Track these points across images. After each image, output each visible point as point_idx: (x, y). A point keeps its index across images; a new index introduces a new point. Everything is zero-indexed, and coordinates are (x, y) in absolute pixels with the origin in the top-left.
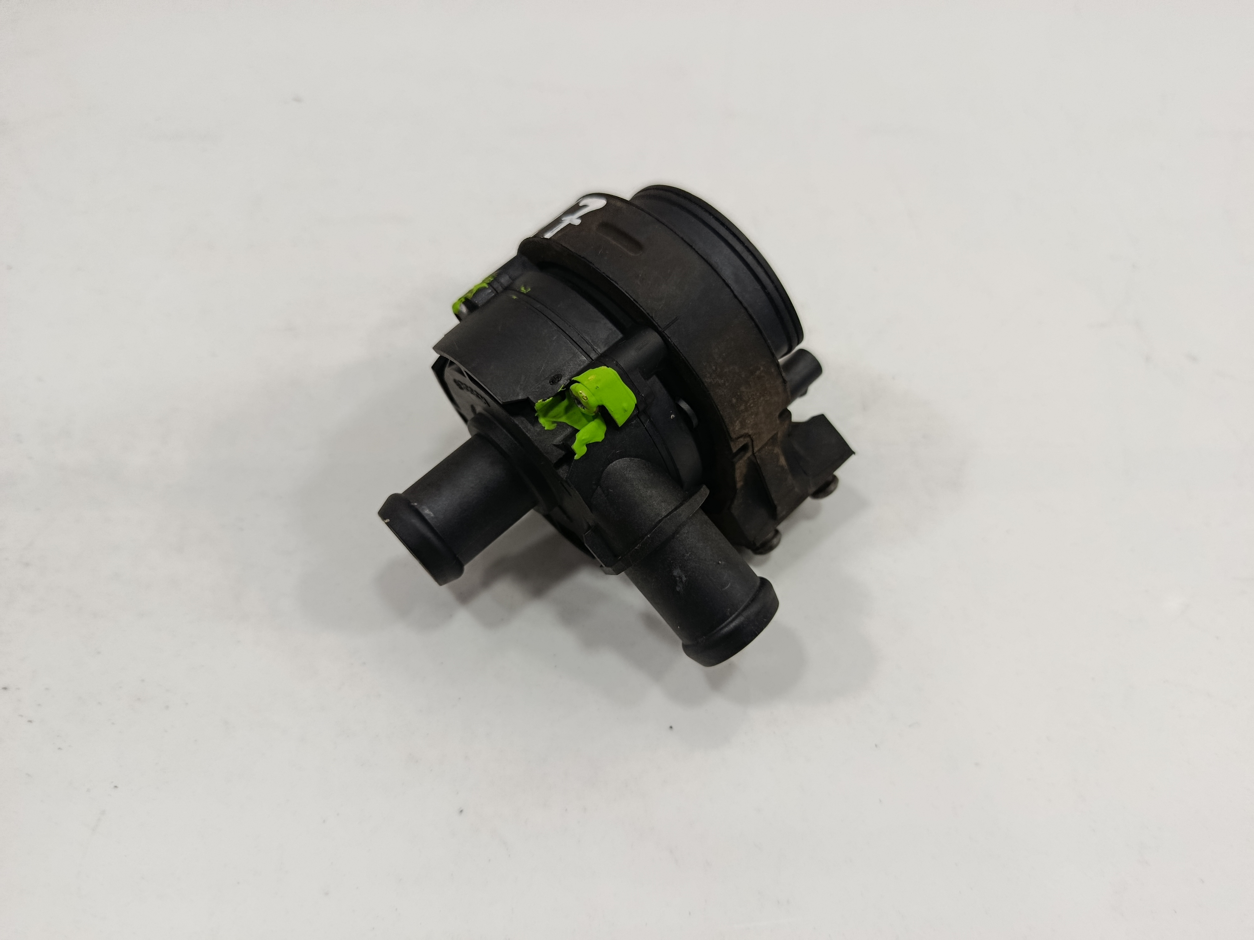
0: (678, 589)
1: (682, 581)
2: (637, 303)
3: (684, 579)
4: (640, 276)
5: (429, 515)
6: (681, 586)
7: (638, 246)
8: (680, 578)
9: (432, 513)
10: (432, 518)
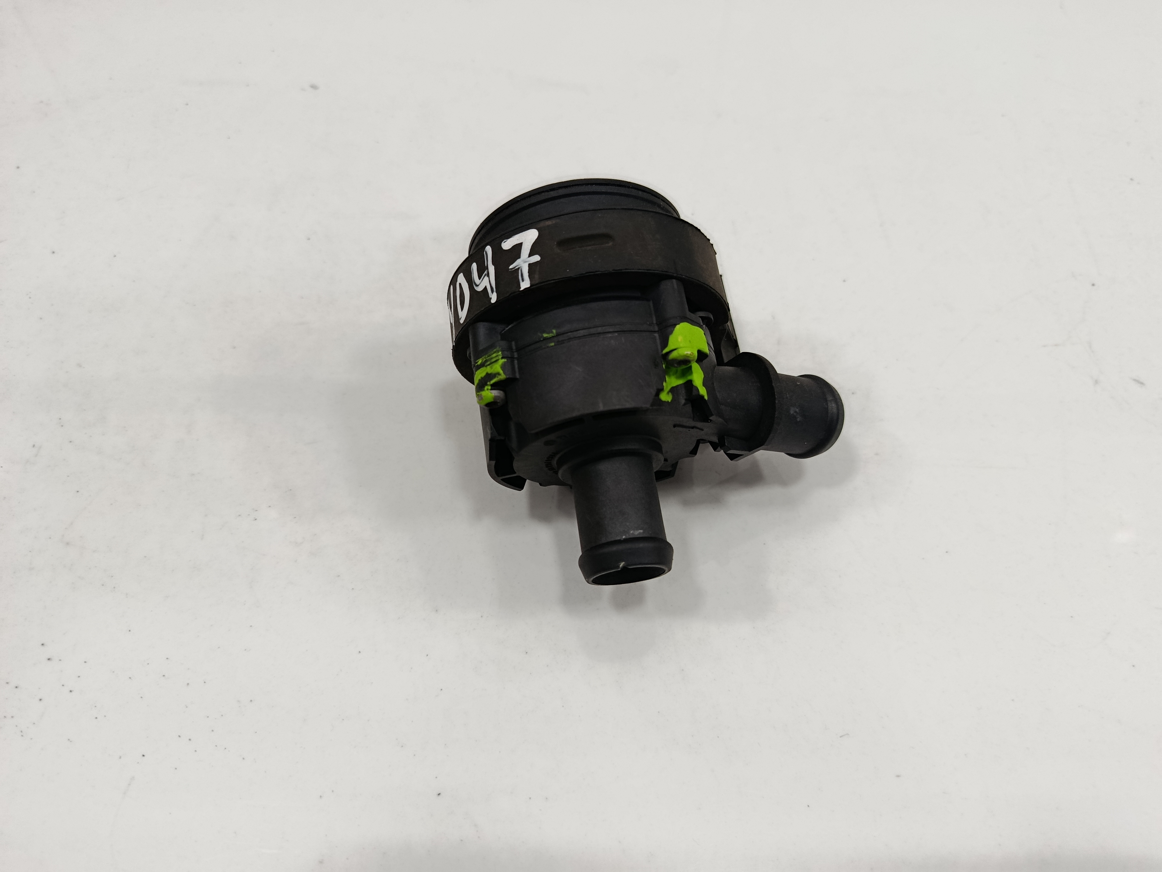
0: (798, 420)
1: (797, 413)
2: (650, 270)
3: (797, 410)
4: (632, 252)
5: (640, 533)
6: (799, 416)
7: (607, 237)
8: (796, 412)
9: (640, 531)
10: (643, 533)
